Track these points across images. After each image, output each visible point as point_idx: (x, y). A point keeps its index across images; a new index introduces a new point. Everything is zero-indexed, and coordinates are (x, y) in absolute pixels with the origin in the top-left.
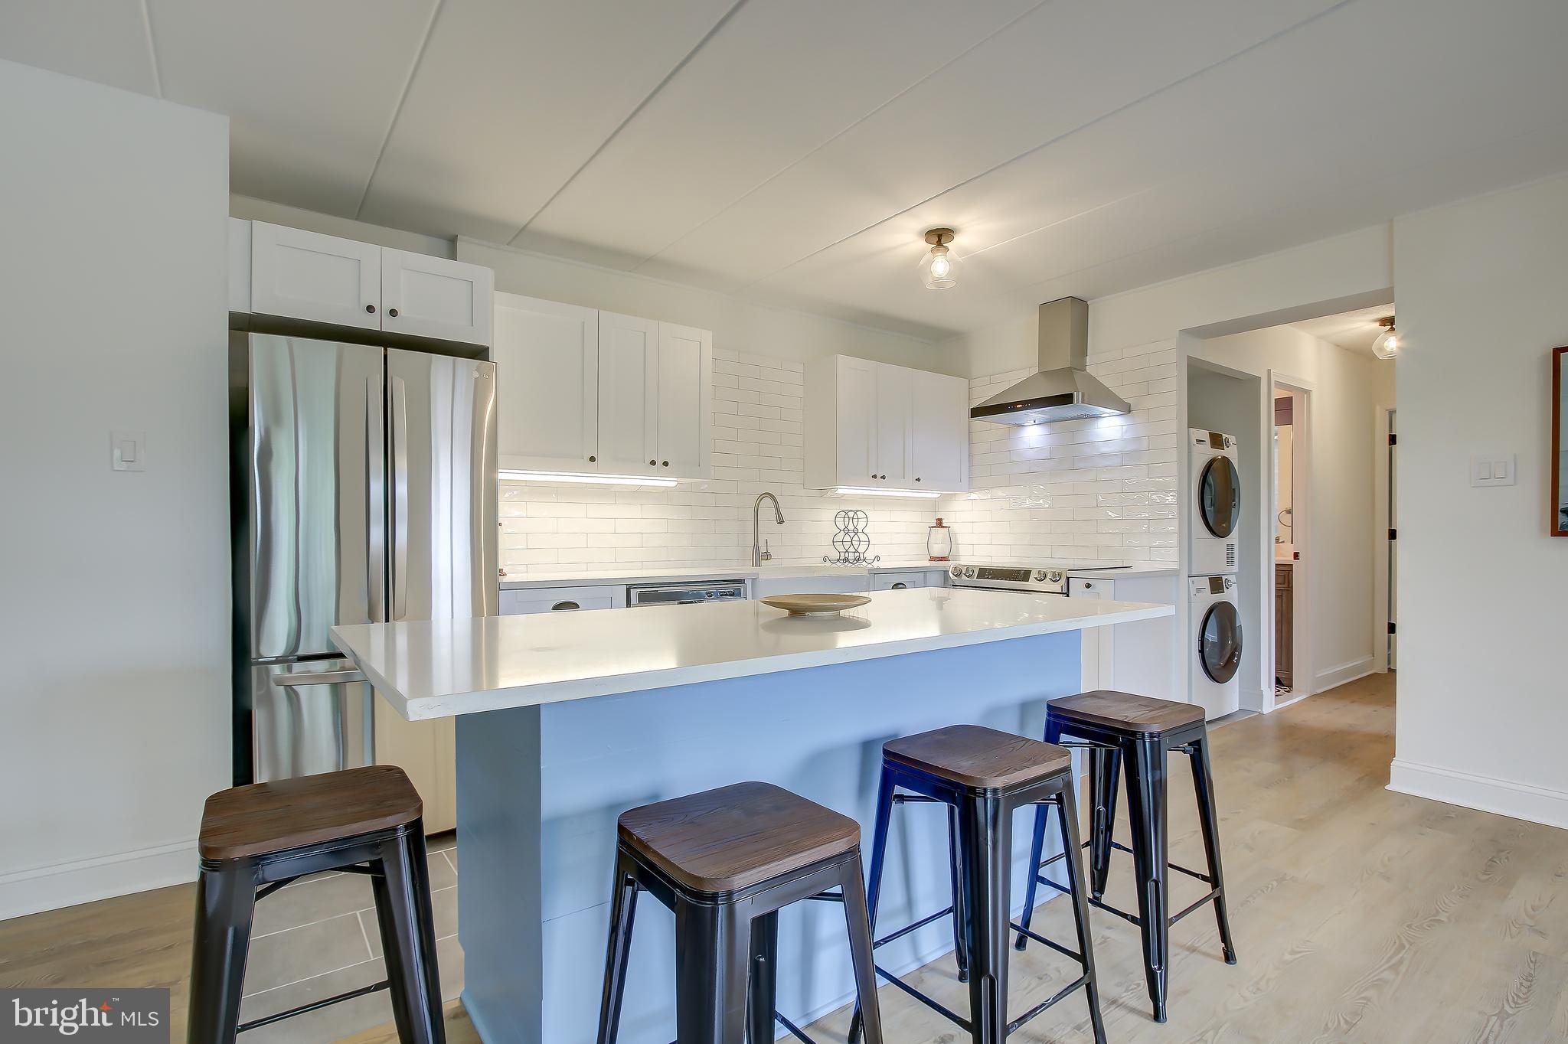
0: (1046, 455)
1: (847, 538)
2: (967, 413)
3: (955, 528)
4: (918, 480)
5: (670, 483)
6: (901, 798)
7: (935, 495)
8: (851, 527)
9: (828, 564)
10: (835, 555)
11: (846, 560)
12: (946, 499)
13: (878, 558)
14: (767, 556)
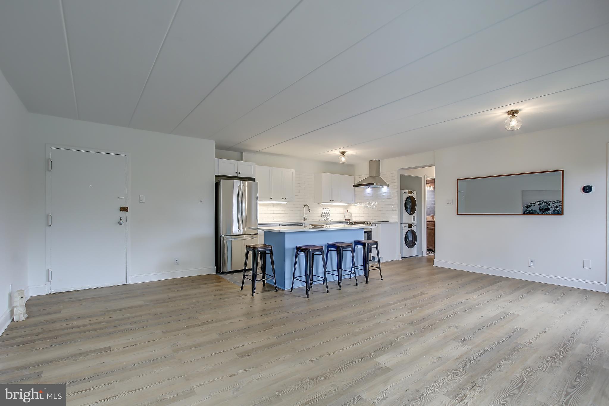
0: (371, 195)
1: (325, 215)
2: (352, 186)
3: (351, 212)
4: (342, 201)
5: (285, 203)
6: (330, 250)
7: (347, 204)
8: (325, 212)
9: (320, 221)
10: (322, 219)
11: (324, 220)
12: (350, 205)
13: (332, 219)
14: (306, 219)
